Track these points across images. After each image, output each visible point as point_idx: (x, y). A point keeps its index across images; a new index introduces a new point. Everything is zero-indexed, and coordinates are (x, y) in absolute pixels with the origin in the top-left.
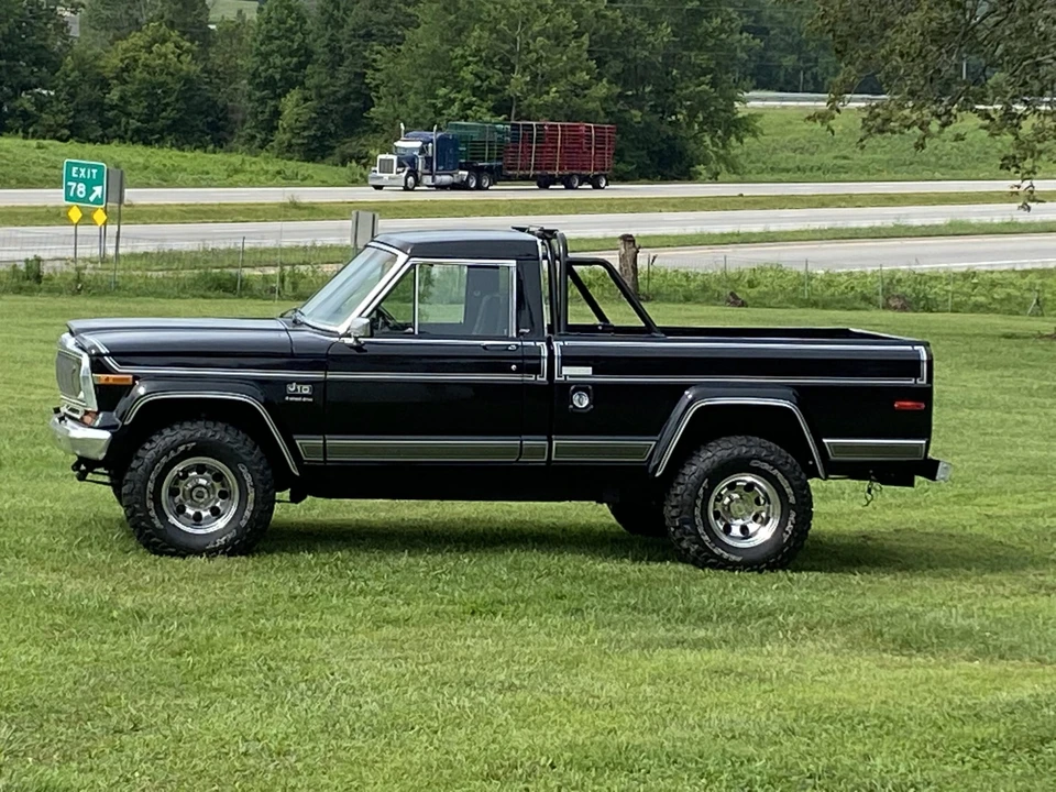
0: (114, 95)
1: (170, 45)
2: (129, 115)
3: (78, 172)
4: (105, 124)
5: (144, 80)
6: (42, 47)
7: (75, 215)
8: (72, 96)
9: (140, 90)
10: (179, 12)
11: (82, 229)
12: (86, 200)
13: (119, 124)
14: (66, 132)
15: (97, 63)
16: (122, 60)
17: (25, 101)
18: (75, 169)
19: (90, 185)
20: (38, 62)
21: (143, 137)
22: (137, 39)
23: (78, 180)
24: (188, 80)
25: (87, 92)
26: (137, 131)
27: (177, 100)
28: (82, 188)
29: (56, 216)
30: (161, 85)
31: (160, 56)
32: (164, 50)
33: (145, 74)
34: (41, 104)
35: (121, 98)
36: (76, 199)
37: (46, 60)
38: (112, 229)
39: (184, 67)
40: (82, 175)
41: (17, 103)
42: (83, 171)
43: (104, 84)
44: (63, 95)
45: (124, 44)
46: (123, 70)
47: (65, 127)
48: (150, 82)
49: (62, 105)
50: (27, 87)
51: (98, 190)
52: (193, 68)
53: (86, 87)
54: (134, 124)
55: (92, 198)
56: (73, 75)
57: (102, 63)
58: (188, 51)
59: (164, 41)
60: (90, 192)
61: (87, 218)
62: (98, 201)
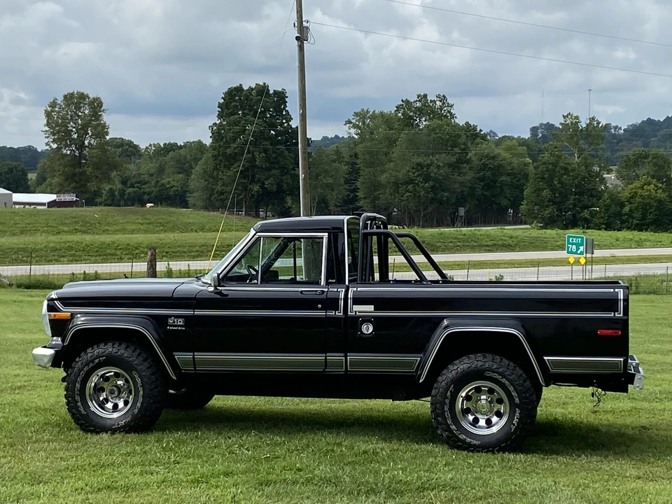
0: (626, 209)
1: (652, 186)
2: (633, 218)
3: (573, 240)
4: (623, 222)
5: (640, 202)
6: (593, 189)
7: (572, 260)
8: (607, 210)
9: (638, 206)
10: (656, 171)
11: (575, 268)
12: (576, 253)
13: (628, 222)
14: (604, 226)
15: (619, 195)
16: (630, 193)
17: (586, 214)
18: (571, 239)
19: (578, 246)
20: (592, 196)
21: (640, 228)
22: (637, 184)
23: (572, 244)
24: (660, 201)
25: (614, 208)
26: (637, 225)
27: (655, 210)
28: (574, 247)
29: (564, 262)
30: (649, 203)
31: (647, 191)
32: (649, 188)
33: (640, 199)
34: (593, 215)
35: (630, 210)
36: (572, 252)
37: (596, 195)
38: (589, 267)
39: (658, 195)
40: (574, 241)
41: (582, 215)
42: (574, 239)
43: (622, 205)
44: (603, 210)
45: (632, 186)
46: (631, 198)
47: (603, 224)
48: (643, 203)
49: (602, 215)
50: (587, 207)
51: (581, 248)
52: (662, 195)
53: (613, 206)
54: (635, 222)
55: (579, 252)
56: (608, 201)
57: (621, 195)
58: (661, 188)
59: (649, 184)
60: (578, 249)
61: (577, 262)
62: (582, 253)
